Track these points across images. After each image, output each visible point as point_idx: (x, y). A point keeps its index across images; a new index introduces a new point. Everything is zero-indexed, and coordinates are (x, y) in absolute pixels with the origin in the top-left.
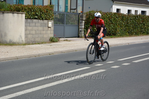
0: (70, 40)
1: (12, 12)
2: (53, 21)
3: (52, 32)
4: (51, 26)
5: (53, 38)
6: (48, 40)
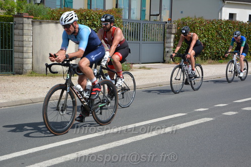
1: (54, 21)
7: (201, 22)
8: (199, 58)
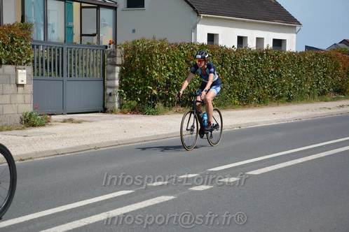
0: (80, 119)
2: (30, 69)
3: (29, 98)
4: (25, 83)
5: (30, 115)
6: (18, 120)
7: (162, 47)
8: (160, 104)
